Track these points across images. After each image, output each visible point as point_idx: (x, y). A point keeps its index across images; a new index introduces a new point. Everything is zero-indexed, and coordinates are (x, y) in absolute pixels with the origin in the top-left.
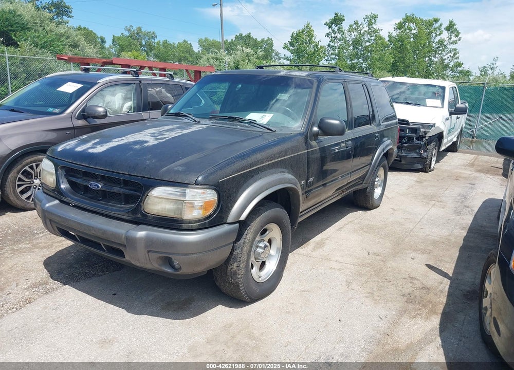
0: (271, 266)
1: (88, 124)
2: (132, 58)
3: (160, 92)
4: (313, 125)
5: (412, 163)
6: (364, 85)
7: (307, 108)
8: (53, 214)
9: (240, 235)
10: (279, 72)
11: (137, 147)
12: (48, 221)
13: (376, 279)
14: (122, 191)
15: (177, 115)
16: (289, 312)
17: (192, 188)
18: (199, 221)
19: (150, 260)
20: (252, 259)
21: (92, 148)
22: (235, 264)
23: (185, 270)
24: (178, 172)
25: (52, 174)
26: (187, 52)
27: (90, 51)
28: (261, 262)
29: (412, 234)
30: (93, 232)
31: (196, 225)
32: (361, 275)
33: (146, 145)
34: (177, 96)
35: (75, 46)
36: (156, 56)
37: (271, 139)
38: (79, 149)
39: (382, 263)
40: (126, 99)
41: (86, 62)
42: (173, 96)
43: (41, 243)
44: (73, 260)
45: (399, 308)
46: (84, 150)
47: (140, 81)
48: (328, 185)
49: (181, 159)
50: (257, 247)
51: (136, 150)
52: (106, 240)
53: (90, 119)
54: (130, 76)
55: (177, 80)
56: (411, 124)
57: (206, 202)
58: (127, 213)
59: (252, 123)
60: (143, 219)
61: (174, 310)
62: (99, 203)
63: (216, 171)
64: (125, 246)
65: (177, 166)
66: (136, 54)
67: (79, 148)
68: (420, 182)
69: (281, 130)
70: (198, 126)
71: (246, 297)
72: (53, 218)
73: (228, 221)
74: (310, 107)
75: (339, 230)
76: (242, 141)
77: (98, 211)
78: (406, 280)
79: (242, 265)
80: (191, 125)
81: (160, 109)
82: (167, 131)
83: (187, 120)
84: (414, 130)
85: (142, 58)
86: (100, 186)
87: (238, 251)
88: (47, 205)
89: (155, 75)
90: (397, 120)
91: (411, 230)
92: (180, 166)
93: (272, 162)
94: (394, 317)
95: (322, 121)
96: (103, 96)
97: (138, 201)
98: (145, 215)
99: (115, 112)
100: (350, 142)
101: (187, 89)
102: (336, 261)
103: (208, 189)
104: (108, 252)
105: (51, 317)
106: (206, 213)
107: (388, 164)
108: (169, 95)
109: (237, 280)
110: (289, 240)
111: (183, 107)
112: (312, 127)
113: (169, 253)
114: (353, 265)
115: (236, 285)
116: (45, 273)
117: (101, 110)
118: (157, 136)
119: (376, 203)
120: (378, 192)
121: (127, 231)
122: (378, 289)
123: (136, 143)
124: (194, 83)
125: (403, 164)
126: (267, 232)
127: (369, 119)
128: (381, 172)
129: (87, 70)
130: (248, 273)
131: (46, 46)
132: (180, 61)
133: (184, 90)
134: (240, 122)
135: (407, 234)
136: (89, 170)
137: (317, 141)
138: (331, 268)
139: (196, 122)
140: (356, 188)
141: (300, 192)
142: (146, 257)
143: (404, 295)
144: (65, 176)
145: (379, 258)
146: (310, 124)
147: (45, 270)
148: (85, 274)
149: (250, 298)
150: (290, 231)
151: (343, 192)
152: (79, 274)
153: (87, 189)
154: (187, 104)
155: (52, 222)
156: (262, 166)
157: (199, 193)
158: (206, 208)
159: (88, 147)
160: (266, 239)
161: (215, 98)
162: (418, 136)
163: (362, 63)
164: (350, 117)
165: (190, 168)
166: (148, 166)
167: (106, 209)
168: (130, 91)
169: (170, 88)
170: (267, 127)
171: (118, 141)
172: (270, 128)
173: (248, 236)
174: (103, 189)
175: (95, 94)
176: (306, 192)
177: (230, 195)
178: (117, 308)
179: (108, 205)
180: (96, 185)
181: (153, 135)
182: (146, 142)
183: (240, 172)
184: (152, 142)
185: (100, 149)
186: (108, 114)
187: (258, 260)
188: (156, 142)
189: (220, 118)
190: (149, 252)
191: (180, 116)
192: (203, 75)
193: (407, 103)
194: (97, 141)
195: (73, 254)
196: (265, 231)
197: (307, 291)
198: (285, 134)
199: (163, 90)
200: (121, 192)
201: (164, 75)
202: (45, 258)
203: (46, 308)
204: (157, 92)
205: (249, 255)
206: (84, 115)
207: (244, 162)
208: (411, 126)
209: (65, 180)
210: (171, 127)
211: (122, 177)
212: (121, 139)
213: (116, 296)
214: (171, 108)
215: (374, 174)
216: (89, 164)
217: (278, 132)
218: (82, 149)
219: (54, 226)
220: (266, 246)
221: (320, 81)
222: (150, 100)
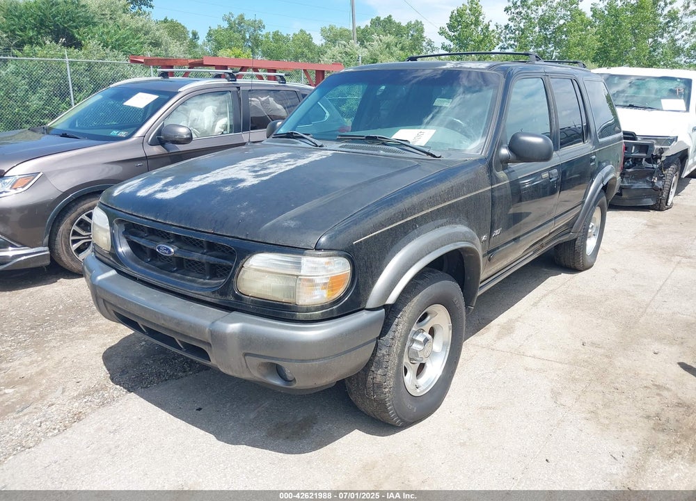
0: (434, 370)
1: (166, 152)
2: (233, 57)
3: (267, 102)
4: (500, 146)
5: (640, 198)
6: (574, 81)
7: (489, 119)
8: (107, 292)
9: (386, 326)
10: (445, 64)
11: (228, 189)
12: (101, 302)
13: (600, 388)
14: (205, 258)
15: (289, 136)
16: (462, 445)
17: (311, 255)
18: (323, 307)
19: (247, 367)
20: (406, 360)
21: (161, 191)
22: (380, 372)
23: (302, 383)
24: (288, 229)
25: (105, 231)
26: (305, 46)
27: (176, 50)
28: (418, 365)
29: (649, 310)
30: (163, 322)
31: (318, 314)
32: (574, 380)
33: (241, 185)
34: (290, 108)
35: (156, 44)
36: (265, 54)
37: (433, 170)
38: (142, 193)
39: (606, 360)
40: (219, 114)
41: (168, 63)
42: (285, 108)
43: (101, 324)
44: (143, 351)
45: (642, 439)
46: (150, 195)
47: (238, 88)
48: (521, 239)
49: (292, 208)
50: (413, 341)
51: (225, 194)
52: (181, 334)
53: (169, 145)
54: (223, 81)
55: (291, 84)
56: (639, 139)
57: (332, 278)
58: (213, 292)
59: (402, 144)
60: (235, 303)
61: (288, 438)
62: (173, 277)
63: (349, 227)
64: (209, 344)
65: (287, 219)
66: (238, 51)
67: (144, 191)
68: (653, 226)
69: (450, 155)
70: (320, 153)
71: (397, 420)
72: (107, 297)
73: (368, 306)
74: (494, 116)
75: (535, 304)
76: (389, 175)
77: (170, 288)
78: (649, 390)
79: (391, 373)
80: (308, 151)
81: (266, 128)
82: (273, 162)
83: (303, 144)
84: (644, 148)
85: (246, 57)
86: (172, 250)
87: (384, 351)
88: (99, 278)
89: (261, 78)
90: (621, 134)
91: (648, 305)
92: (292, 219)
93: (436, 208)
94: (637, 456)
95: (514, 138)
96: (187, 111)
97: (229, 273)
98: (239, 298)
99: (204, 133)
100: (555, 171)
101: (304, 96)
102: (534, 357)
103: (335, 256)
104: (186, 352)
105: (107, 445)
106: (333, 295)
107: (607, 200)
108: (280, 107)
109: (382, 396)
110: (462, 329)
111: (299, 123)
112: (499, 148)
113: (277, 359)
114: (561, 363)
115: (382, 404)
116: (103, 372)
117: (183, 131)
118: (259, 171)
119: (589, 260)
120: (591, 243)
121: (213, 323)
122: (605, 406)
123: (226, 182)
124: (313, 88)
125: (624, 199)
126: (428, 318)
127: (581, 134)
128: (597, 214)
129: (165, 75)
130: (400, 383)
131: (118, 46)
132: (296, 58)
133: (301, 97)
134: (384, 144)
135: (641, 310)
136: (155, 226)
137: (507, 171)
138: (526, 369)
139: (317, 146)
140: (561, 239)
141: (481, 254)
142: (241, 363)
143: (648, 417)
144: (124, 233)
145: (601, 351)
146: (496, 144)
147: (104, 367)
148: (159, 375)
149: (402, 421)
150: (464, 313)
151: (543, 247)
152: (151, 374)
153: (154, 255)
154: (305, 119)
155: (107, 304)
156: (421, 216)
157: (322, 264)
158: (332, 287)
159: (156, 189)
160: (427, 328)
161: (344, 109)
162: (650, 156)
163: (553, 51)
164: (554, 127)
165: (307, 223)
166: (243, 220)
167: (182, 285)
168: (225, 102)
169: (281, 95)
170: (427, 150)
171: (200, 180)
172: (431, 152)
173: (399, 327)
174: (178, 255)
175: (175, 109)
176: (489, 253)
177: (371, 264)
178: (202, 432)
179: (184, 279)
180: (167, 249)
181: (253, 170)
182: (242, 181)
183: (386, 227)
184: (251, 181)
185: (173, 193)
186: (194, 136)
187: (414, 362)
188: (256, 181)
189: (354, 139)
190: (246, 355)
191: (294, 138)
192: (327, 75)
193: (631, 106)
194: (169, 179)
195: (144, 343)
196: (425, 315)
197: (490, 408)
198: (455, 162)
199: (271, 99)
200: (204, 261)
201: (274, 78)
202: (104, 349)
203: (100, 429)
204: (262, 103)
205: (401, 357)
206: (161, 139)
207: (392, 211)
208: (639, 141)
209: (124, 241)
210: (279, 155)
211: (204, 237)
212: (205, 176)
213: (200, 413)
214: (281, 126)
215: (588, 218)
216: (156, 217)
217: (445, 158)
218: (146, 194)
219: (109, 308)
220: (426, 340)
221: (509, 76)
222: (253, 114)
